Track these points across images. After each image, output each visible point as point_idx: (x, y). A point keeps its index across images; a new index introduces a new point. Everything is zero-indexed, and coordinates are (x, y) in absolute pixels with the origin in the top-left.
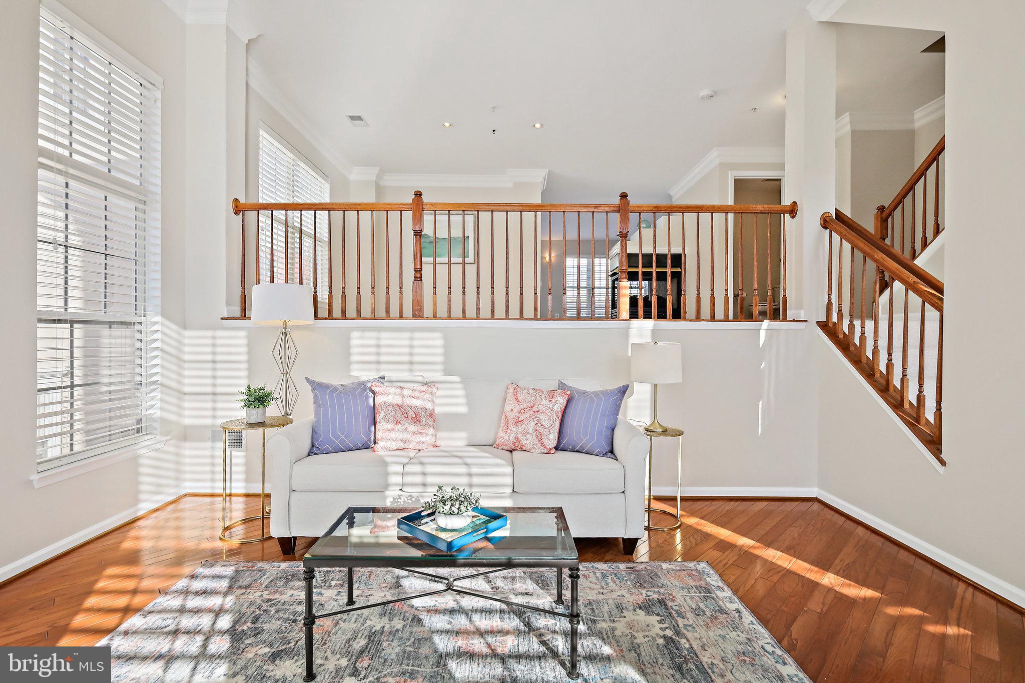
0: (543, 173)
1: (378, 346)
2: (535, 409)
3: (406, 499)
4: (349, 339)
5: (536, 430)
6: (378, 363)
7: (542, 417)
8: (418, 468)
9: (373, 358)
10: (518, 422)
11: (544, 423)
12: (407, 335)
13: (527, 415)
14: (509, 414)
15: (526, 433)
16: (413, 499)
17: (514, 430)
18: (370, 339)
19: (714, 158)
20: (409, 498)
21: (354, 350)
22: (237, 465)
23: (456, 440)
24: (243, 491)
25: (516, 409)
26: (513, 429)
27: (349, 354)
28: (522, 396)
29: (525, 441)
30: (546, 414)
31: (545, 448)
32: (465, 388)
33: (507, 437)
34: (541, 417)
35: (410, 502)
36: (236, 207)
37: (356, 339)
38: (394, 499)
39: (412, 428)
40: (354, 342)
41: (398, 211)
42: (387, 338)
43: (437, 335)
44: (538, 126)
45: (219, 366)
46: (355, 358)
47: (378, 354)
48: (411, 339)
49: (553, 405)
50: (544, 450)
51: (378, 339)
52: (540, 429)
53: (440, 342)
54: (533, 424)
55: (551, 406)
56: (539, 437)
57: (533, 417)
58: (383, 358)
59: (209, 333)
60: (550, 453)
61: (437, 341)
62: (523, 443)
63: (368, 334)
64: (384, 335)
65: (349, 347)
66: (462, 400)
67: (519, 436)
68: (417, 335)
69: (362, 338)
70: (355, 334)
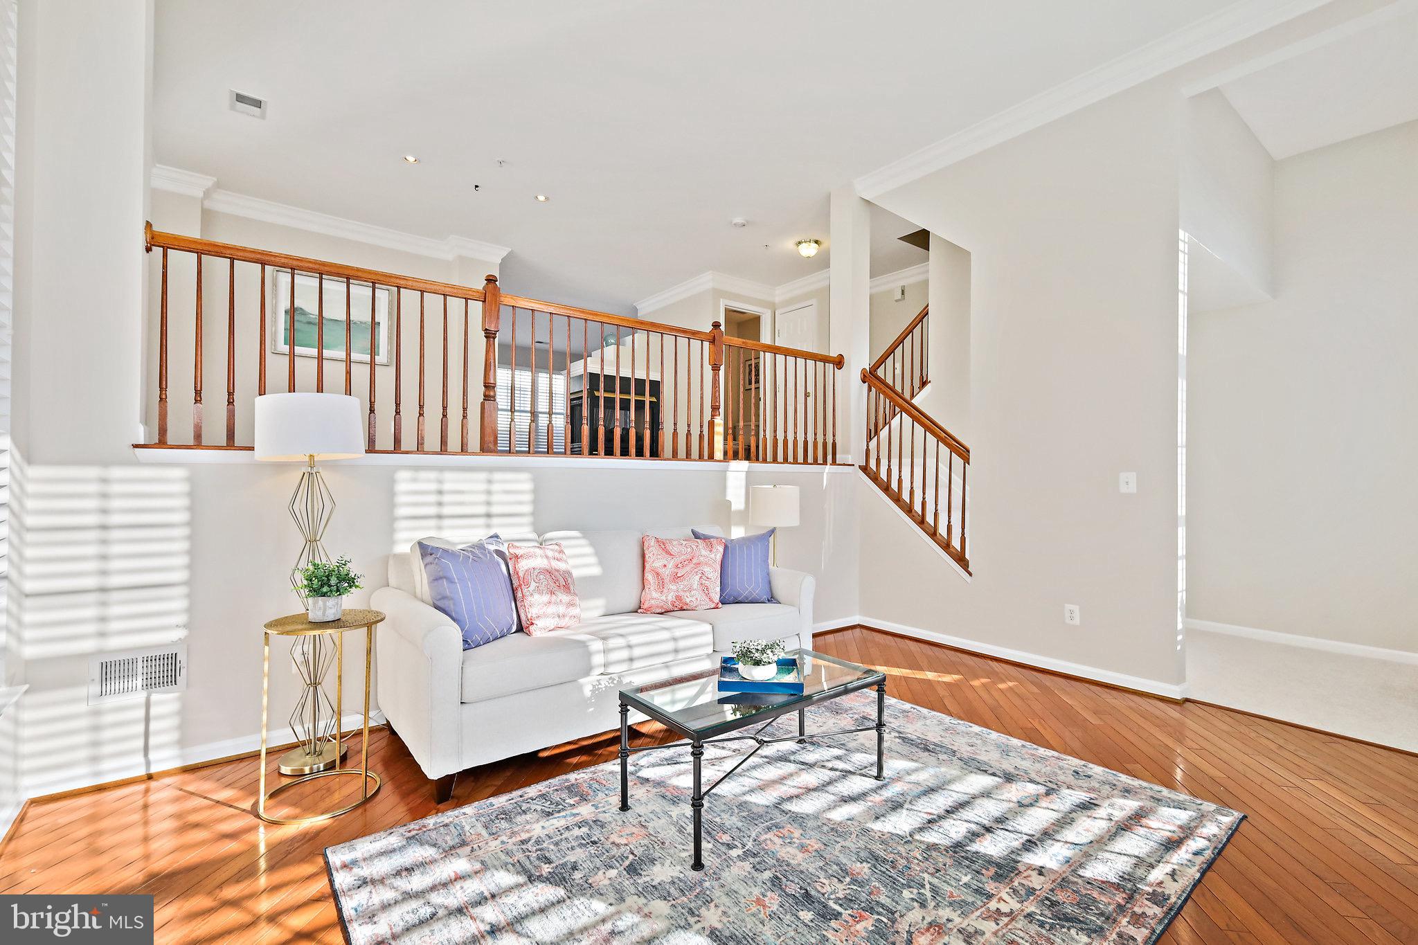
0: (504, 252)
1: (440, 492)
2: (694, 561)
3: (607, 684)
4: (392, 481)
5: (702, 584)
6: (440, 517)
7: (707, 569)
8: (620, 642)
9: (433, 510)
10: (676, 578)
11: (709, 576)
12: (483, 476)
13: (688, 569)
14: (661, 571)
15: (690, 590)
16: (615, 682)
17: (673, 587)
18: (428, 480)
19: (706, 281)
20: (610, 682)
21: (401, 499)
22: (161, 717)
23: (592, 609)
24: (178, 764)
25: (671, 564)
26: (671, 587)
27: (392, 505)
28: (674, 549)
29: (691, 599)
30: (710, 566)
31: (713, 602)
32: (592, 544)
33: (664, 598)
34: (705, 570)
35: (612, 685)
36: (153, 238)
37: (405, 483)
38: (594, 686)
39: (565, 598)
40: (401, 487)
41: (463, 298)
42: (452, 481)
43: (524, 476)
44: (541, 198)
45: (115, 534)
46: (402, 511)
47: (440, 504)
48: (490, 482)
49: (715, 555)
50: (713, 606)
51: (440, 482)
52: (707, 582)
53: (528, 486)
54: (697, 578)
55: (713, 556)
56: (706, 590)
57: (696, 570)
58: (446, 510)
59: (93, 472)
60: (717, 608)
61: (523, 483)
62: (688, 600)
63: (423, 475)
64: (448, 475)
65: (392, 494)
66: (593, 560)
67: (681, 593)
68: (497, 476)
69: (414, 480)
70: (402, 475)
